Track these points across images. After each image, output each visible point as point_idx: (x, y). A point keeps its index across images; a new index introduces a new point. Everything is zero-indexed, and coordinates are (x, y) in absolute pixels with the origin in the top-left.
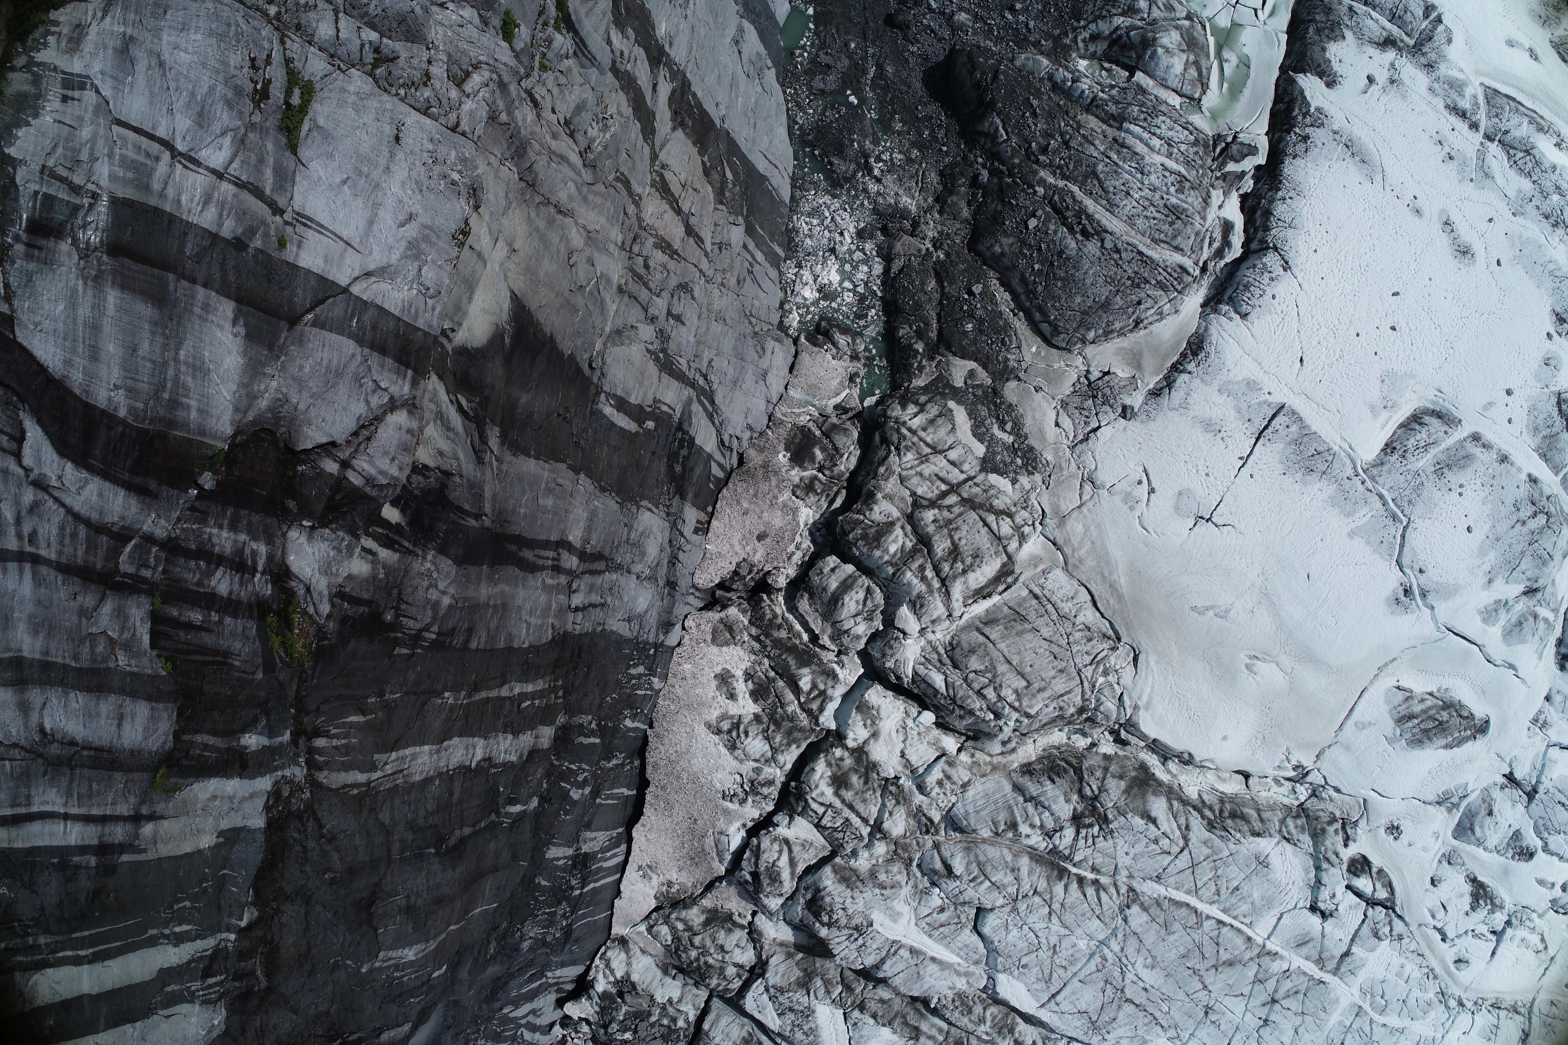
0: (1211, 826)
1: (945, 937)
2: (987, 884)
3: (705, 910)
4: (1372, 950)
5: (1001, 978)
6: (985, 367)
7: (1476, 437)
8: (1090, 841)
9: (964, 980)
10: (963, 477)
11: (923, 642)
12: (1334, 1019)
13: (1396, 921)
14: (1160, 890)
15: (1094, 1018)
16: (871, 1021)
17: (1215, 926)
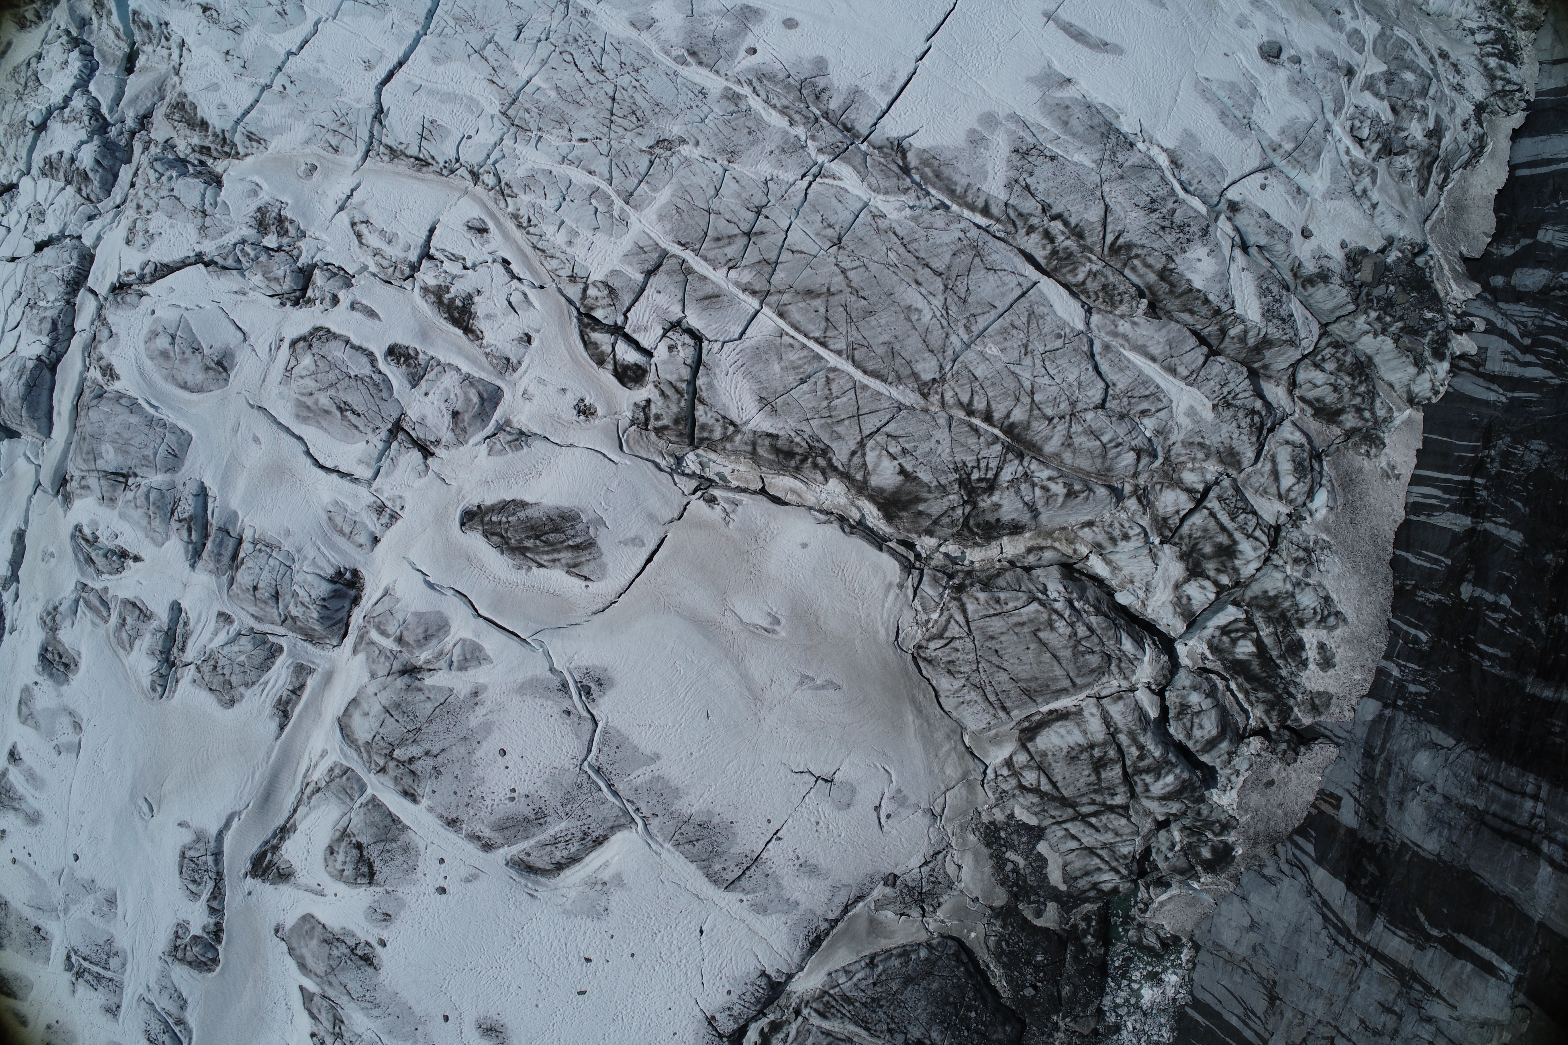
0: (825, 452)
1: (1144, 383)
2: (1105, 439)
3: (1339, 424)
4: (614, 272)
5: (1081, 326)
6: (1025, 920)
7: (488, 847)
8: (983, 464)
9: (1121, 329)
10: (1068, 825)
11: (1134, 679)
12: (664, 196)
13: (576, 299)
14: (896, 393)
15: (977, 260)
16: (1211, 297)
17: (830, 342)
